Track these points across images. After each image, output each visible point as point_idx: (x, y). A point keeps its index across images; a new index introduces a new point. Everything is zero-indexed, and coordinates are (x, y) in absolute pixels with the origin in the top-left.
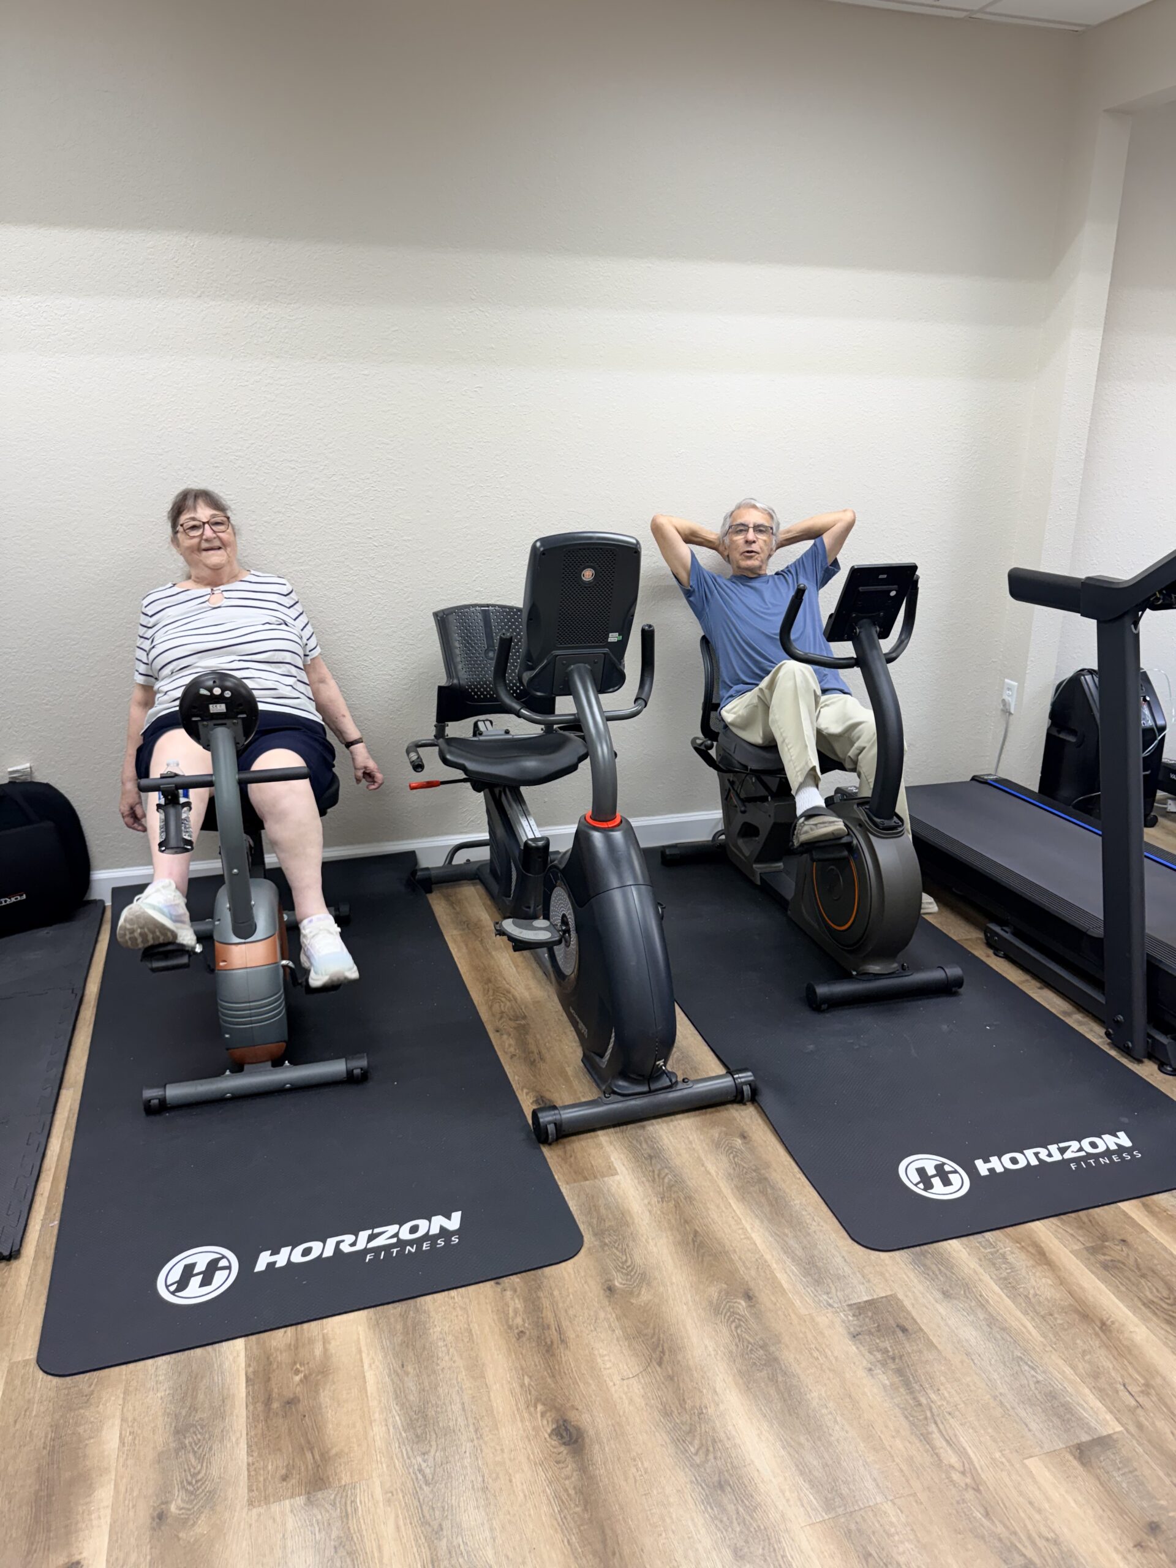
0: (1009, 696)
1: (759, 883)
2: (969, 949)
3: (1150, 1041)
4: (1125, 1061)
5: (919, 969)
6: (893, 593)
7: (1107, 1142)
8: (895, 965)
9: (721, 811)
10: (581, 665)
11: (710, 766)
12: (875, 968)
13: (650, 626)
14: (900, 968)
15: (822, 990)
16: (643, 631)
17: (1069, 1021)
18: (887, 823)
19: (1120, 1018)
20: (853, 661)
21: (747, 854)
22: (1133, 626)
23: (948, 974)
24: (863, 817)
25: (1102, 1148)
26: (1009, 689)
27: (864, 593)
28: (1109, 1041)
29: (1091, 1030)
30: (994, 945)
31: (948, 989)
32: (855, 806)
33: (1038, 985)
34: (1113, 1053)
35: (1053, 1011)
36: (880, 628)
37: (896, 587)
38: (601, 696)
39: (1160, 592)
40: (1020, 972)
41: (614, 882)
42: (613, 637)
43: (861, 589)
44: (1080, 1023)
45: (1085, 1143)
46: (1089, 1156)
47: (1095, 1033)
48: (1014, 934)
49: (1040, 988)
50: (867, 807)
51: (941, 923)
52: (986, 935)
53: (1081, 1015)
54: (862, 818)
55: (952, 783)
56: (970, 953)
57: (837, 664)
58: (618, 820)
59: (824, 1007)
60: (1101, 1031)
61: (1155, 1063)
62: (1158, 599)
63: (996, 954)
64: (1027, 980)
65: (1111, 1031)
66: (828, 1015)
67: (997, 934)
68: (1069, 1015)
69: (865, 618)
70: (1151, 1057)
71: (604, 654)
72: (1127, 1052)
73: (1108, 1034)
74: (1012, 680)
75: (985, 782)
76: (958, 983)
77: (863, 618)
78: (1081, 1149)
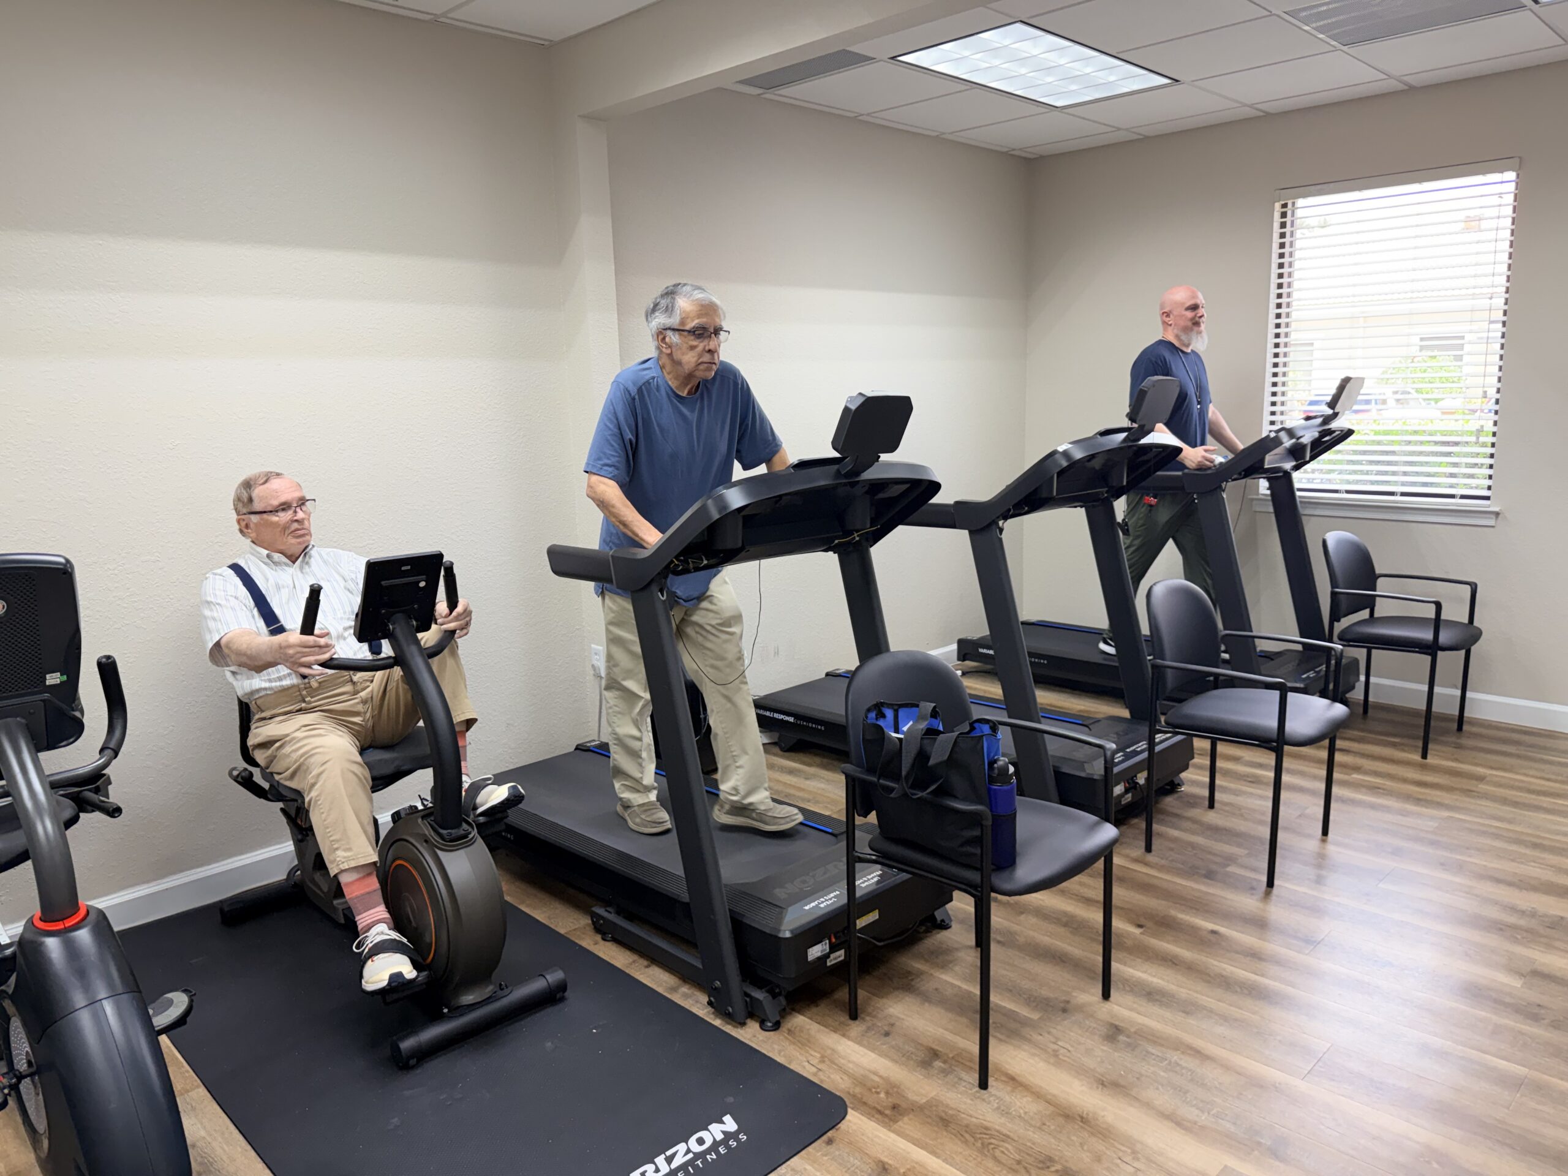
0: (598, 660)
1: (342, 921)
2: (577, 941)
3: (748, 999)
4: (729, 1029)
5: (521, 981)
6: (422, 584)
7: (715, 1131)
8: (491, 988)
9: (291, 842)
10: (9, 719)
11: (260, 797)
12: (468, 999)
13: (108, 657)
14: (497, 989)
15: (407, 1044)
16: (100, 665)
17: (677, 998)
18: (455, 832)
19: (718, 984)
20: (391, 661)
21: (325, 890)
22: (659, 593)
23: (550, 980)
24: (428, 831)
25: (709, 1142)
26: (596, 654)
27: (387, 587)
28: (713, 1010)
29: (697, 1002)
30: (603, 929)
31: (553, 997)
32: (420, 820)
33: (646, 963)
34: (718, 1023)
35: (660, 990)
36: (416, 621)
37: (424, 577)
38: (43, 756)
39: (677, 557)
40: (628, 953)
41: (79, 999)
42: (53, 679)
43: (383, 583)
44: (686, 996)
45: (692, 1141)
46: (697, 1156)
47: (696, 1003)
48: (618, 913)
49: (647, 967)
50: (432, 818)
51: (549, 918)
52: (592, 921)
53: (687, 986)
54: (427, 833)
55: (557, 757)
56: (576, 944)
57: (374, 666)
58: (82, 912)
59: (413, 1062)
60: (704, 999)
61: (756, 1021)
62: (678, 566)
63: (604, 939)
64: (634, 962)
65: (712, 999)
66: (419, 1071)
67: (603, 918)
68: (674, 989)
69: (399, 612)
70: (751, 1015)
71: (44, 701)
72: (729, 1017)
73: (710, 1003)
74: (597, 645)
75: (588, 750)
76: (562, 987)
77: (394, 613)
78: (688, 1151)
